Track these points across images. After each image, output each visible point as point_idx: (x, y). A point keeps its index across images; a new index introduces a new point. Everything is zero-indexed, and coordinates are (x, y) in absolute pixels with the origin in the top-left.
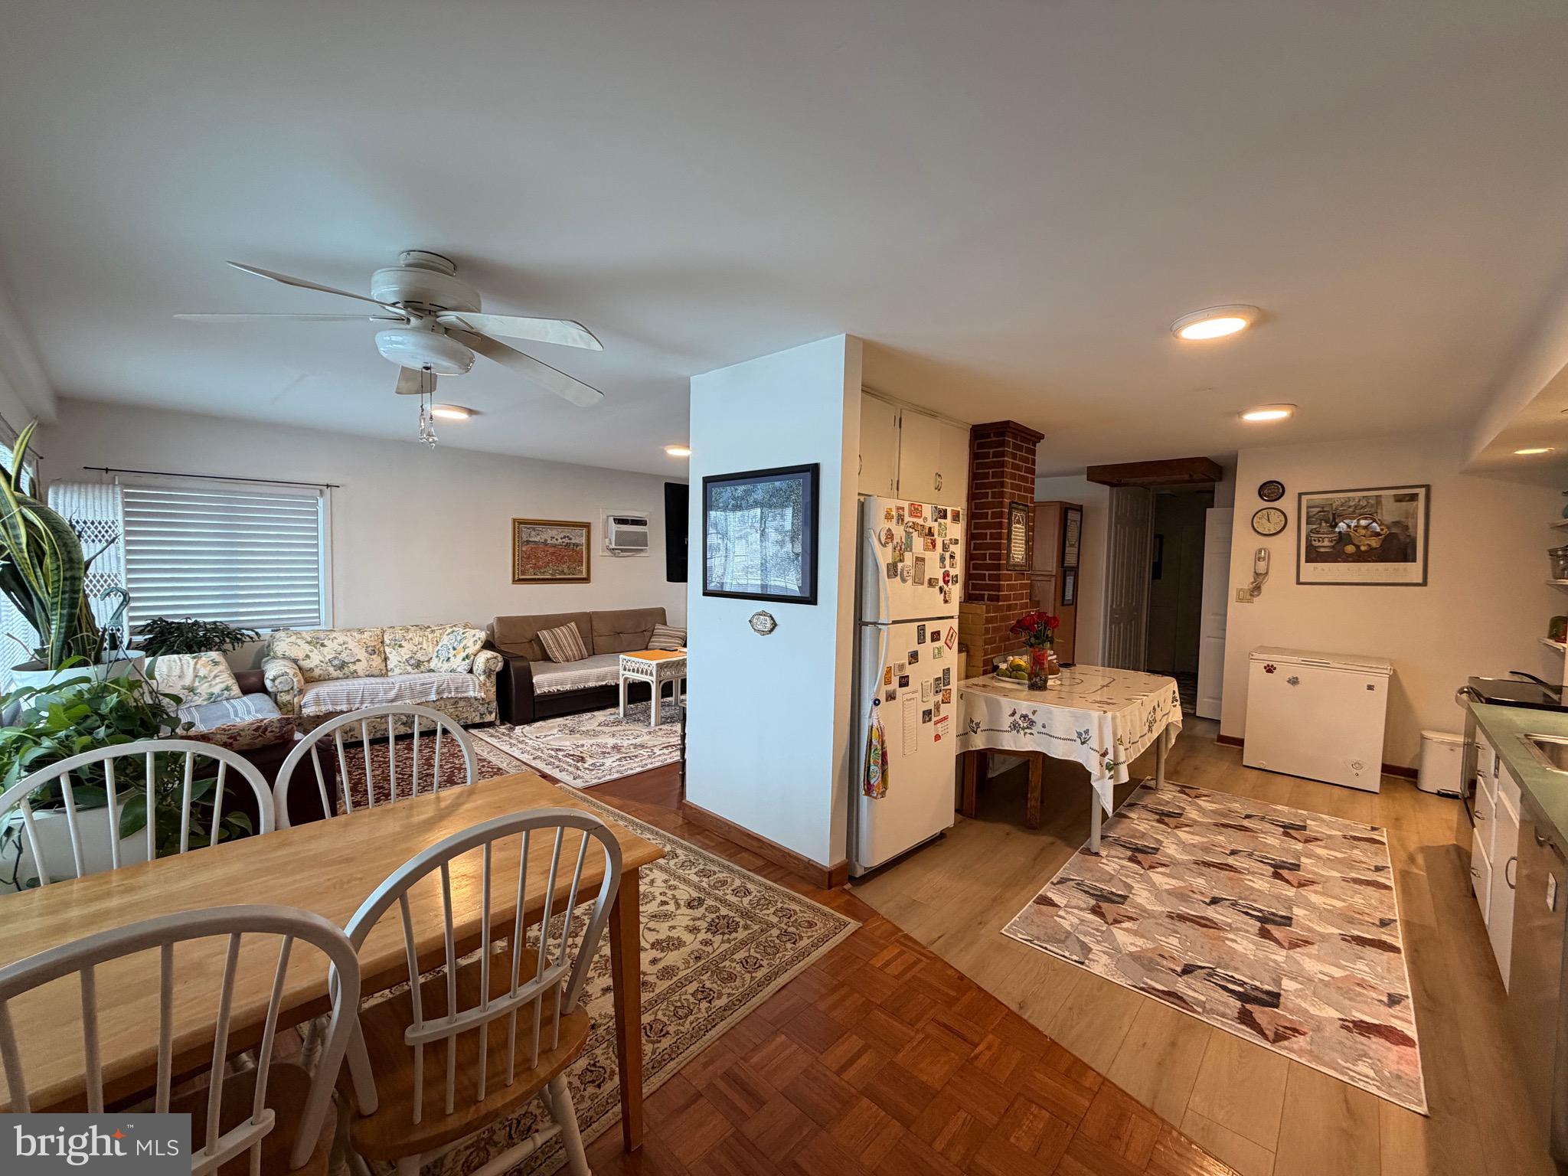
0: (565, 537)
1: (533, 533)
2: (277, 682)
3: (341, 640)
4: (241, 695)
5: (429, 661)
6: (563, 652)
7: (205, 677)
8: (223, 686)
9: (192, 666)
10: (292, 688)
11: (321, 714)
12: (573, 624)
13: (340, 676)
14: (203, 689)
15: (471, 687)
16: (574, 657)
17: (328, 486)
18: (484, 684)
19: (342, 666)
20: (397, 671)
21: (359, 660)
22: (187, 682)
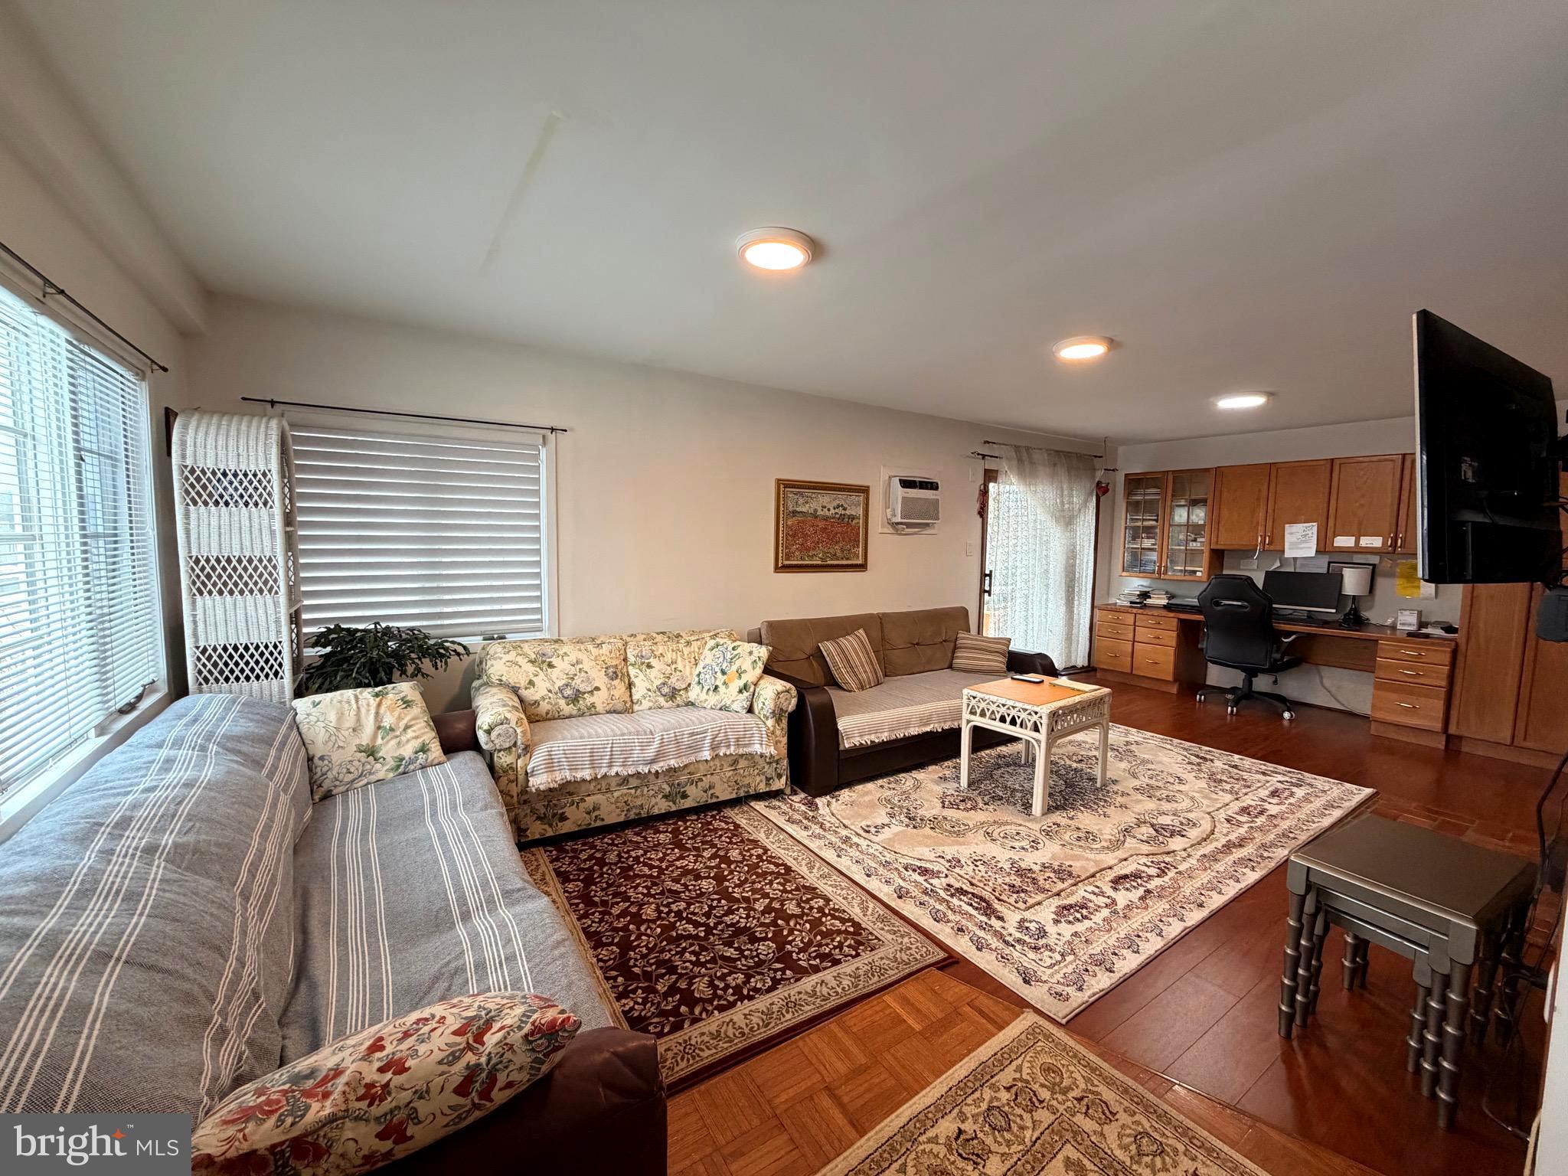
0: (838, 507)
1: (801, 501)
2: (494, 734)
3: (573, 658)
4: (443, 758)
5: (686, 689)
6: (856, 675)
7: (392, 730)
8: (416, 744)
9: (373, 711)
10: (515, 744)
11: (556, 786)
12: (861, 631)
13: (575, 712)
14: (389, 750)
15: (756, 739)
16: (870, 683)
17: (553, 430)
18: (773, 733)
19: (576, 698)
20: (646, 704)
21: (597, 689)
22: (365, 739)
